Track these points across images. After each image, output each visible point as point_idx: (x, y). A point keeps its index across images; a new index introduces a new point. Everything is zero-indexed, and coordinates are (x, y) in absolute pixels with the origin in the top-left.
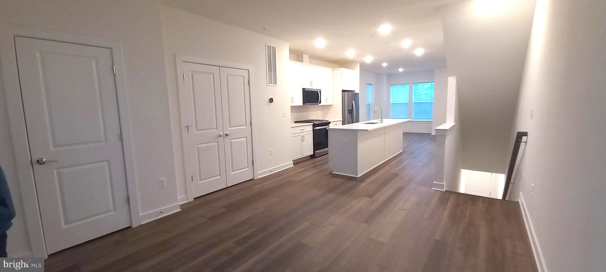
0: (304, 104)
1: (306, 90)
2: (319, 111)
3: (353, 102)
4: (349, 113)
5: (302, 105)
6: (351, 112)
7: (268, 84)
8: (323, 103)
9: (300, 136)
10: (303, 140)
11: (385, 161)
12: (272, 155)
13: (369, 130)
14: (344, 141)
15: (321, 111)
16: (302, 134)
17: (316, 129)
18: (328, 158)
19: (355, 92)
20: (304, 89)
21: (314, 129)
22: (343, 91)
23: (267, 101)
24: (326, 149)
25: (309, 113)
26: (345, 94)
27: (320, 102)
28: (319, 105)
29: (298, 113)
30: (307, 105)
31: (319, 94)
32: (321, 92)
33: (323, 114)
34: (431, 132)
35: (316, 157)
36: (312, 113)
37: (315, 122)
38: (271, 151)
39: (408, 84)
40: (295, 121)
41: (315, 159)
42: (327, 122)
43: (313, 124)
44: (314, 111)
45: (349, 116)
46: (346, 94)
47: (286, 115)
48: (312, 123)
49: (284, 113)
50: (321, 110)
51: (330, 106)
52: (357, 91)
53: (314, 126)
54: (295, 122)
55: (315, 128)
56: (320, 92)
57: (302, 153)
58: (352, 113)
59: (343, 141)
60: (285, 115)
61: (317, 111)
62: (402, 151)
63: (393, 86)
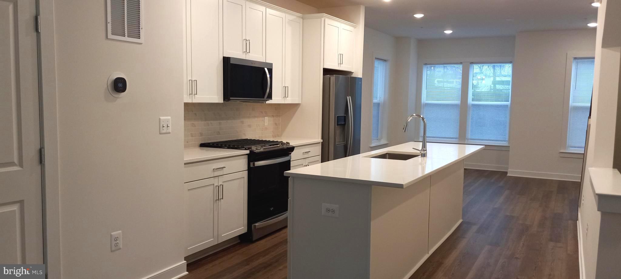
0: (226, 97)
1: (232, 62)
2: (266, 118)
3: (349, 98)
4: (338, 125)
5: (221, 101)
6: (343, 123)
7: (110, 36)
8: (277, 98)
9: (212, 187)
10: (220, 197)
11: (431, 252)
12: (120, 249)
13: (404, 187)
14: (333, 211)
15: (272, 119)
16: (216, 182)
17: (256, 165)
18: (285, 242)
19: (353, 76)
20: (226, 60)
21: (252, 166)
22: (327, 72)
23: (105, 86)
24: (281, 218)
25: (242, 122)
26: (330, 78)
27: (270, 97)
28: (268, 102)
29: (209, 122)
30: (236, 102)
31: (268, 76)
32: (272, 69)
33: (276, 124)
34: (507, 168)
35: (254, 239)
36: (247, 121)
37: (254, 148)
38: (116, 239)
39: (461, 63)
40: (203, 142)
41: (254, 245)
42: (285, 147)
43: (248, 152)
44: (255, 117)
45: (338, 132)
46: (333, 78)
47: (170, 130)
48: (246, 149)
49: (162, 123)
50: (273, 116)
51: (293, 107)
52: (358, 71)
53: (252, 157)
54: (203, 145)
55: (254, 164)
56: (270, 71)
57: (216, 233)
58: (345, 124)
59: (328, 210)
61: (261, 119)
62: (460, 221)
63: (429, 66)
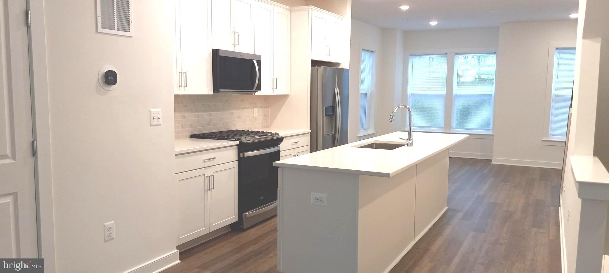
0: (216, 89)
1: (220, 54)
2: (255, 109)
3: (337, 89)
4: (326, 115)
5: (210, 92)
6: (331, 114)
7: (100, 30)
8: (266, 89)
9: (203, 177)
10: (211, 187)
11: (418, 238)
12: (113, 239)
13: (391, 176)
14: (322, 200)
16: (207, 173)
17: (246, 156)
19: (341, 67)
20: (215, 53)
21: (241, 156)
22: (314, 63)
23: (96, 79)
24: (271, 206)
25: (232, 114)
26: (318, 69)
27: (259, 88)
28: (257, 94)
29: (199, 113)
30: (225, 94)
31: (257, 68)
32: (260, 61)
33: (265, 114)
34: (492, 156)
35: (245, 228)
36: (237, 112)
37: (243, 139)
38: (109, 229)
39: (446, 54)
40: (193, 133)
41: (245, 233)
42: (274, 137)
43: (237, 143)
44: (244, 108)
46: (321, 69)
47: (160, 122)
48: (236, 140)
49: (152, 116)
50: (262, 107)
51: (283, 98)
52: (345, 64)
53: (242, 148)
54: (193, 136)
55: (244, 155)
56: (259, 63)
58: (332, 115)
59: (317, 199)
60: (155, 122)
61: (250, 110)
62: (446, 208)
63: (415, 57)
